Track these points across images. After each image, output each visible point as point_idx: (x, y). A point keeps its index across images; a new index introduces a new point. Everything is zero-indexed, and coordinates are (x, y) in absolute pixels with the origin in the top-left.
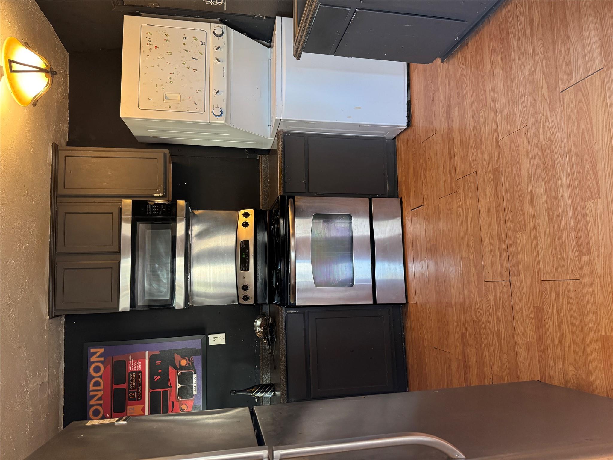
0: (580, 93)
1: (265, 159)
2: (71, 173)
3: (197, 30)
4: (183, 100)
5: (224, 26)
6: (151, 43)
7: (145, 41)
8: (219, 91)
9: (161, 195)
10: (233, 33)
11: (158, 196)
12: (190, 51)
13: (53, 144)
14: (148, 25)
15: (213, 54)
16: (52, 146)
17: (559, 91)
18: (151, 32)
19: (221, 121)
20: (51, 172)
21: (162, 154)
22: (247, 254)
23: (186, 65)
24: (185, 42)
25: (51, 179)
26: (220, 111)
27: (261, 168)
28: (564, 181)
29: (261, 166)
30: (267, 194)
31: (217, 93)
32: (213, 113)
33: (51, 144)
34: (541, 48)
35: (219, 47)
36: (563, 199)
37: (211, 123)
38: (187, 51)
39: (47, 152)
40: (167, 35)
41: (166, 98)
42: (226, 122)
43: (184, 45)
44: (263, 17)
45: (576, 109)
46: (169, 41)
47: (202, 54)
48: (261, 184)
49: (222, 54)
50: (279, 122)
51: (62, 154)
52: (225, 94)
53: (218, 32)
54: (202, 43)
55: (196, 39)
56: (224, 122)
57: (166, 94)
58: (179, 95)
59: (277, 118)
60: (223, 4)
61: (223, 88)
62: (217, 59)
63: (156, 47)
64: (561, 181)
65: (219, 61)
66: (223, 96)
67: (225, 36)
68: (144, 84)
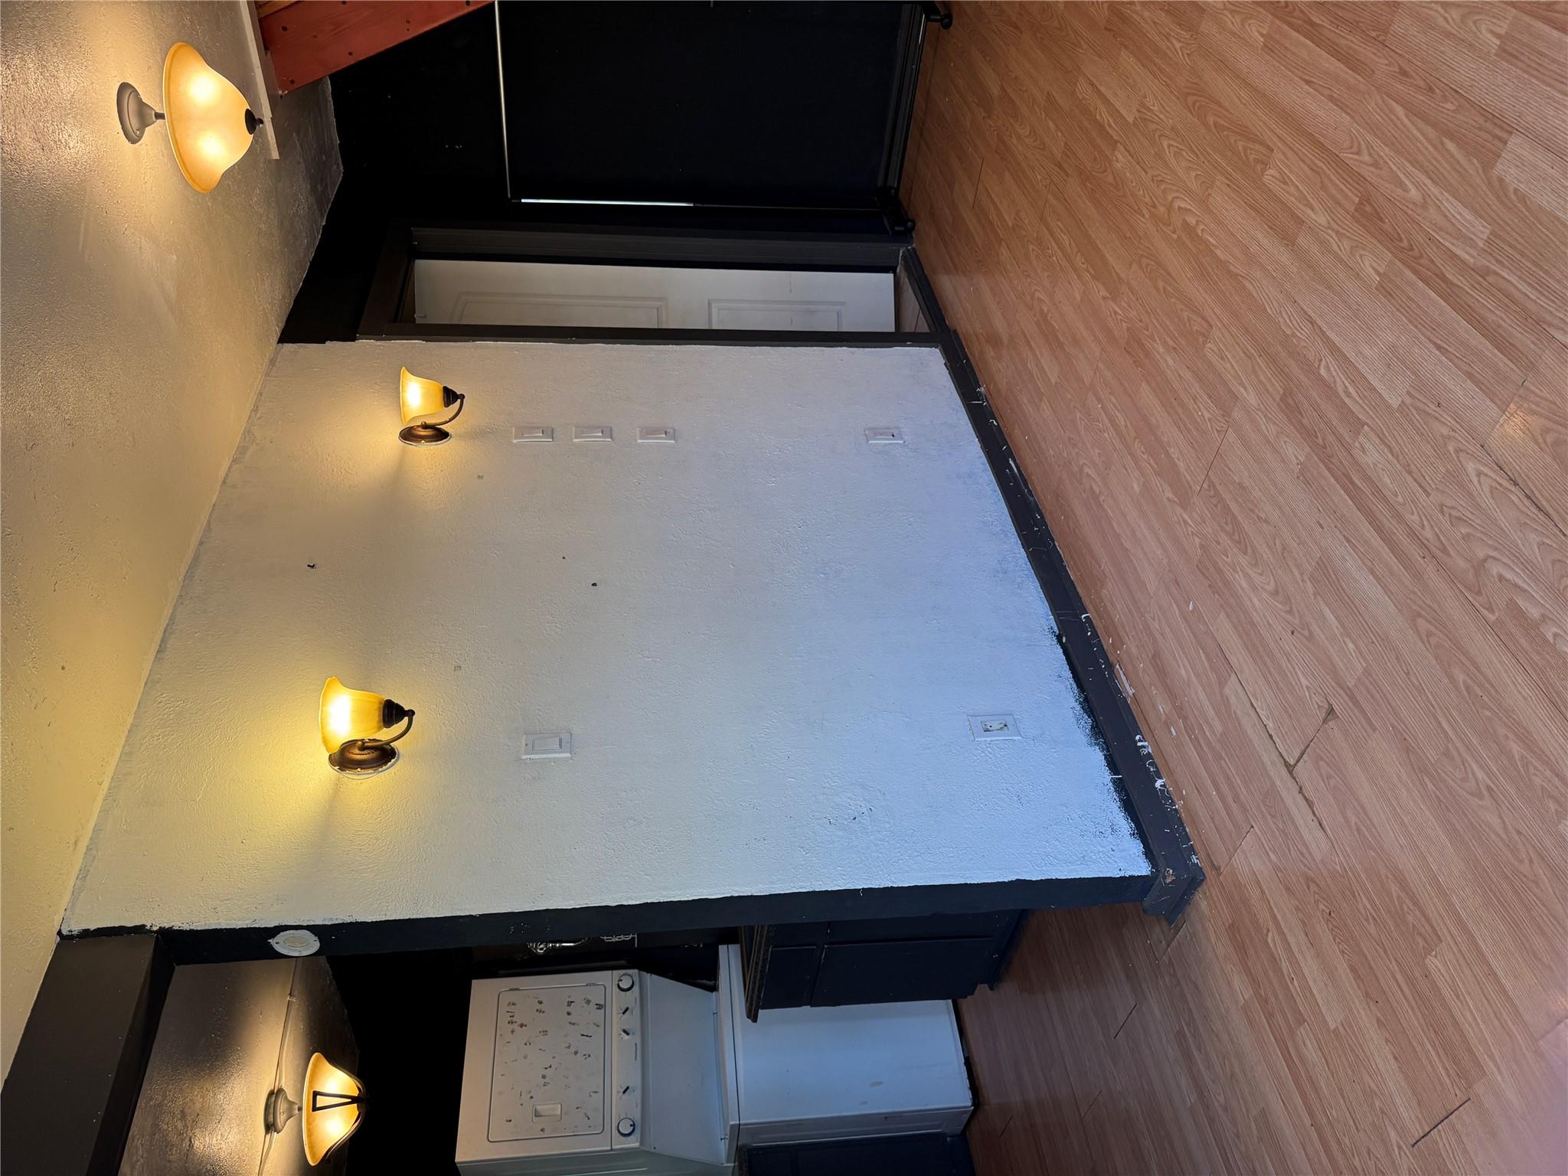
3: (590, 985)
4: (566, 1114)
5: (634, 972)
6: (514, 1019)
7: (504, 1018)
8: (628, 1088)
10: (651, 981)
12: (578, 1024)
14: (510, 990)
15: (617, 1022)
18: (515, 1002)
19: (633, 1143)
23: (573, 1050)
24: (569, 1009)
26: (631, 1125)
31: (624, 1092)
32: (619, 1131)
35: (627, 1009)
37: (615, 1150)
38: (574, 1024)
40: (540, 1003)
41: (537, 1114)
42: (642, 1143)
43: (569, 1014)
44: (699, 945)
46: (544, 1012)
47: (598, 1026)
49: (633, 1021)
50: (737, 1130)
52: (639, 1092)
53: (625, 985)
54: (599, 1007)
55: (588, 1002)
56: (637, 1145)
57: (538, 1107)
58: (559, 1106)
59: (732, 1123)
60: (633, 938)
61: (635, 1082)
62: (624, 1031)
63: (522, 1026)
65: (628, 1034)
66: (636, 1096)
67: (636, 988)
68: (500, 1093)
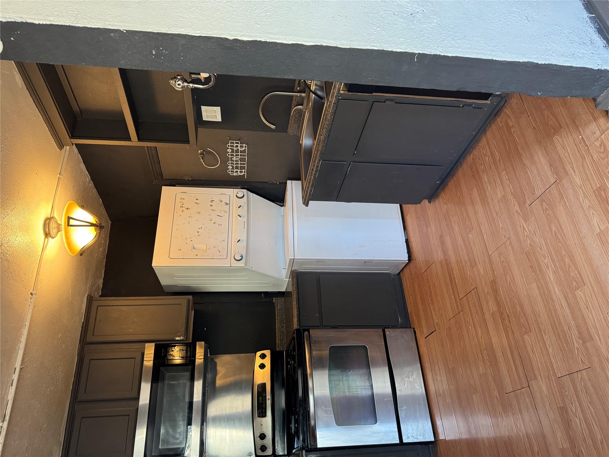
0: (544, 203)
1: (281, 301)
2: (101, 321)
3: (222, 194)
4: (209, 249)
5: (245, 191)
6: (183, 206)
7: (178, 205)
8: (240, 240)
9: (182, 338)
10: (253, 196)
11: (180, 339)
12: (216, 211)
13: (88, 295)
14: (183, 192)
15: (235, 211)
16: (87, 297)
17: (528, 205)
18: (184, 198)
19: (241, 264)
20: (83, 321)
21: (186, 300)
22: (264, 398)
23: (213, 221)
24: (211, 204)
25: (82, 327)
26: (241, 256)
27: (276, 310)
28: (552, 278)
29: (276, 308)
30: (283, 334)
31: (238, 242)
32: (234, 258)
33: (86, 296)
34: (505, 177)
35: (240, 206)
36: (555, 294)
37: (232, 267)
38: (214, 210)
39: (82, 302)
40: (197, 200)
41: (194, 248)
42: (245, 265)
43: (211, 206)
44: (277, 183)
45: (545, 216)
46: (199, 204)
47: (226, 212)
48: (277, 325)
49: (243, 211)
50: (293, 261)
51: (95, 304)
52: (245, 242)
53: (240, 195)
54: (227, 204)
55: (221, 201)
56: (243, 265)
57: (194, 245)
58: (205, 245)
59: (290, 258)
60: (244, 175)
61: (244, 237)
62: (239, 215)
63: (187, 209)
64: (550, 279)
65: (240, 217)
66: (243, 244)
67: (245, 197)
68: (176, 238)
